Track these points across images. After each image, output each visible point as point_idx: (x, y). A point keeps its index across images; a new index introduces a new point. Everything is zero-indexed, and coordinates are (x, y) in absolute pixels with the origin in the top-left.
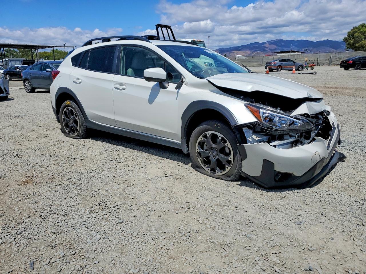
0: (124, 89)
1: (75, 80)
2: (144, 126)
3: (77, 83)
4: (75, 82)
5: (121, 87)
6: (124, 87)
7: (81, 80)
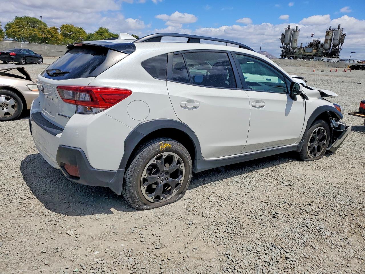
0: (261, 107)
1: (184, 103)
2: (270, 141)
3: (189, 108)
4: (185, 107)
5: (258, 105)
6: (262, 104)
7: (197, 101)
